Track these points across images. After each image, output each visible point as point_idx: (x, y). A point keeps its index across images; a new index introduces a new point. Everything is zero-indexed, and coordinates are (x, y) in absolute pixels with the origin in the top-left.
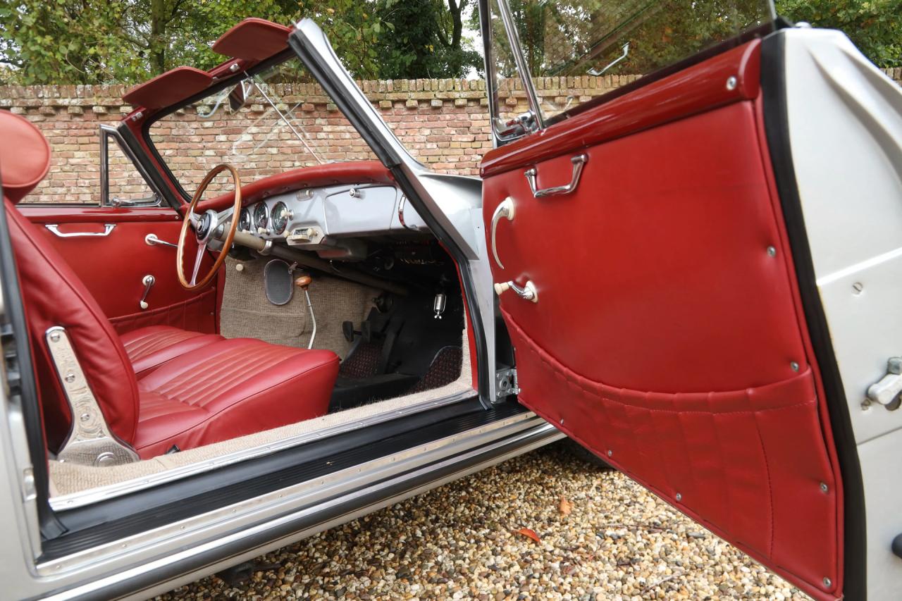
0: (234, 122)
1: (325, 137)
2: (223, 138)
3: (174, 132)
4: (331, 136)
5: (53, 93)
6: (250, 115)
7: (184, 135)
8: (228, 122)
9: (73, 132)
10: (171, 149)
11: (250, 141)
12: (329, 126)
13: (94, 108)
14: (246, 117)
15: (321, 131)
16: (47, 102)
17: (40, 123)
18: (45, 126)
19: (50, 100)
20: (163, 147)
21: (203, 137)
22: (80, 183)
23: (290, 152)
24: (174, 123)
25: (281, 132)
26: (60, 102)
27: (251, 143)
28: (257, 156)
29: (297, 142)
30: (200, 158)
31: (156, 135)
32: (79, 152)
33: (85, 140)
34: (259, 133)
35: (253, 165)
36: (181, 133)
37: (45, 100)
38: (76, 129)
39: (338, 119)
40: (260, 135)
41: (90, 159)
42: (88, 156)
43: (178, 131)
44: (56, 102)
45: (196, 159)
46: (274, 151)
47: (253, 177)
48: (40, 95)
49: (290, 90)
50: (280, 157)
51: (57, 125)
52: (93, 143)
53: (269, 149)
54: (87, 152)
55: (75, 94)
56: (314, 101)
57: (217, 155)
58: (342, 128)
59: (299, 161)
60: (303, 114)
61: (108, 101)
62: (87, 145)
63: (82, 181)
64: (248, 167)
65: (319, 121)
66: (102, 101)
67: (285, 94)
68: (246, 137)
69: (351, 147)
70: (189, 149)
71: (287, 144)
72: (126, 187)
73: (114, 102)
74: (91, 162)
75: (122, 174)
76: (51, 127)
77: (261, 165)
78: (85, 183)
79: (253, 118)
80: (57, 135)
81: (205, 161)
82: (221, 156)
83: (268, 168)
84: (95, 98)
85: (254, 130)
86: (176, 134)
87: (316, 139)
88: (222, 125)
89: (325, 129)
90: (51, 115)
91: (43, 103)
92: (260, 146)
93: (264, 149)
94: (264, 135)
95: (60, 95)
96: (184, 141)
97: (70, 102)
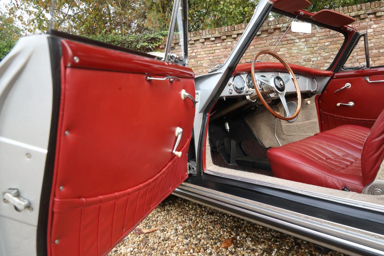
0: (364, 23)
5: (276, 23)
6: (373, 19)
8: (360, 24)
9: (280, 39)
10: (329, 42)
11: (372, 32)
14: (371, 20)
17: (266, 38)
18: (268, 38)
26: (278, 26)
28: (375, 40)
31: (322, 36)
32: (282, 49)
33: (286, 42)
34: (378, 27)
35: (372, 44)
37: (272, 26)
40: (378, 28)
41: (288, 51)
42: (286, 50)
44: (276, 26)
48: (270, 25)
51: (274, 37)
52: (289, 44)
54: (286, 48)
55: (285, 22)
62: (286, 45)
72: (303, 63)
74: (287, 53)
75: (302, 57)
76: (271, 39)
77: (377, 44)
79: (375, 20)
80: (274, 42)
83: (381, 46)
85: (375, 26)
86: (333, 34)
88: (357, 26)
90: (272, 33)
91: (270, 28)
92: (377, 34)
93: (380, 36)
94: (381, 28)
95: (278, 23)
96: (335, 37)
97: (282, 26)
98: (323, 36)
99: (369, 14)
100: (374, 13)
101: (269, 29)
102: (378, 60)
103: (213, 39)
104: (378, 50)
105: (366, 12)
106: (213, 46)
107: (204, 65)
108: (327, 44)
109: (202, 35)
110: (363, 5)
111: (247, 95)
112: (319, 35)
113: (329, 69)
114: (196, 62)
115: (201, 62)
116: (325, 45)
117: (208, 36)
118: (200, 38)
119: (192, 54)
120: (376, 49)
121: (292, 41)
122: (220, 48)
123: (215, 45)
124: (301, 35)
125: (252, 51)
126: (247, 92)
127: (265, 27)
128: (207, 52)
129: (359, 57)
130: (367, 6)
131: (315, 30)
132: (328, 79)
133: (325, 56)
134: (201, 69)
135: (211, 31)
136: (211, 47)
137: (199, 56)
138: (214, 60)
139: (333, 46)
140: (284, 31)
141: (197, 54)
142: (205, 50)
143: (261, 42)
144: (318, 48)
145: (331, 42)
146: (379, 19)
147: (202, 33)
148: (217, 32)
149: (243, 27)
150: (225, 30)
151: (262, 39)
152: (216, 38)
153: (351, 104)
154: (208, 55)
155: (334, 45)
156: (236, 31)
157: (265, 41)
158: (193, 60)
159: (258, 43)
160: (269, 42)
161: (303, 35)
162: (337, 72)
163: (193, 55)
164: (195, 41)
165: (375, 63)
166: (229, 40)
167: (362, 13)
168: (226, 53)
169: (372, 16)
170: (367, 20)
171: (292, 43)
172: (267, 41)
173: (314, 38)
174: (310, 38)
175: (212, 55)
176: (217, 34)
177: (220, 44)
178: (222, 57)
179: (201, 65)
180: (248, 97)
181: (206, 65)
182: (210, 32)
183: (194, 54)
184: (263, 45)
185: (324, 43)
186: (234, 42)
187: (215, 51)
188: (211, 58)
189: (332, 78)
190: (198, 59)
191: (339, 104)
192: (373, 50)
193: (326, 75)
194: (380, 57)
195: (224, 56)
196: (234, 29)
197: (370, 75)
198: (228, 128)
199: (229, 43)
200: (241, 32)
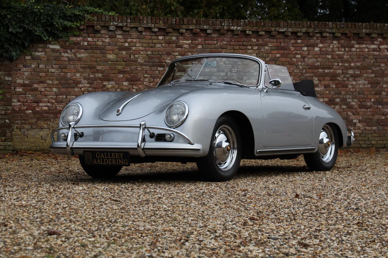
0: (312, 41)
1: (355, 50)
2: (305, 49)
3: (282, 45)
4: (358, 50)
5: (229, 23)
7: (287, 46)
8: (309, 40)
9: (232, 43)
10: (280, 54)
11: (318, 51)
12: (358, 45)
13: (247, 32)
14: (318, 39)
15: (354, 47)
16: (225, 28)
17: (217, 38)
18: (219, 39)
19: (227, 27)
20: (276, 53)
21: (296, 48)
22: (233, 70)
23: (337, 57)
24: (283, 40)
25: (334, 47)
26: (232, 28)
27: (319, 52)
28: (321, 59)
29: (341, 53)
30: (294, 59)
34: (323, 47)
35: (319, 63)
36: (286, 45)
37: (225, 27)
38: (234, 41)
39: (362, 41)
43: (284, 44)
44: (230, 28)
45: (291, 59)
46: (330, 57)
47: (318, 70)
48: (223, 24)
49: (343, 26)
50: (332, 60)
51: (225, 39)
52: (241, 49)
53: (327, 56)
55: (240, 24)
56: (354, 32)
57: (302, 58)
58: (364, 46)
59: (341, 62)
60: (345, 38)
61: (255, 29)
62: (238, 51)
63: (234, 69)
64: (316, 65)
65: (353, 42)
66: (252, 28)
67: (340, 28)
68: (317, 49)
69: (367, 56)
70: (289, 54)
71: (336, 53)
73: (257, 29)
76: (222, 40)
77: (322, 64)
78: (235, 71)
79: (321, 39)
80: (225, 44)
81: (295, 61)
82: (303, 58)
83: (325, 66)
84: (248, 27)
85: (321, 45)
86: (283, 46)
87: (351, 51)
88: (306, 42)
89: (356, 46)
90: (224, 34)
91: (223, 28)
92: (323, 54)
93: (325, 56)
94: (325, 48)
95: (232, 25)
96: (286, 50)
97: (236, 28)
98: (274, 47)
99: (316, 33)
100: (321, 33)
101: (221, 30)
102: (323, 80)
103: (156, 30)
104: (324, 70)
105: (315, 30)
106: (153, 37)
107: (139, 60)
108: (278, 55)
109: (143, 22)
110: (312, 23)
112: (271, 44)
114: (128, 56)
115: (136, 56)
116: (277, 56)
117: (150, 25)
118: (140, 26)
119: (123, 43)
120: (322, 69)
121: (245, 47)
122: (163, 42)
123: (155, 37)
124: (254, 42)
125: (199, 51)
127: (218, 27)
128: (144, 45)
129: (308, 75)
130: (315, 24)
131: (267, 39)
133: (276, 69)
134: (135, 65)
135: (154, 19)
136: (150, 39)
137: (134, 48)
138: (152, 56)
139: (283, 58)
140: (237, 35)
141: (131, 44)
142: (142, 41)
143: (210, 42)
144: (270, 59)
145: (282, 54)
146: (324, 39)
147: (143, 20)
148: (161, 22)
149: (194, 23)
150: (172, 22)
151: (212, 39)
152: (159, 29)
154: (146, 48)
155: (285, 59)
156: (185, 26)
157: (216, 42)
158: (124, 53)
159: (207, 43)
160: (220, 43)
161: (255, 42)
163: (125, 45)
164: (132, 28)
165: (321, 83)
166: (175, 34)
167: (311, 31)
169: (319, 35)
170: (315, 38)
171: (244, 49)
172: (218, 42)
173: (267, 48)
174: (262, 47)
175: (151, 49)
176: (161, 25)
177: (163, 37)
178: (164, 54)
179: (135, 60)
181: (142, 61)
182: (154, 21)
183: (127, 45)
184: (213, 46)
185: (275, 55)
186: (181, 38)
187: (156, 44)
188: (149, 53)
190: (132, 51)
192: (319, 69)
194: (325, 77)
195: (166, 53)
196: (184, 23)
199: (174, 38)
200: (191, 27)
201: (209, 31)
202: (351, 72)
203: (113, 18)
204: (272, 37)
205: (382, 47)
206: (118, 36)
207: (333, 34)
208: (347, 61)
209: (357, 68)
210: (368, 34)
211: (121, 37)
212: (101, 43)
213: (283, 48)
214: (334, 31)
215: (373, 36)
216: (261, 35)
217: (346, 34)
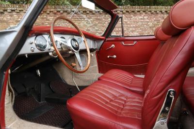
13: (81, 11)
21: (105, 19)
24: (99, 16)
30: (105, 24)
37: (69, 9)
39: (136, 15)
45: (103, 25)
51: (70, 16)
52: (79, 20)
56: (132, 10)
58: (137, 17)
67: (125, 9)
69: (138, 22)
70: (102, 22)
87: (131, 20)
98: (95, 19)
101: (67, 11)
108: (97, 23)
109: (25, 7)
111: (50, 52)
113: (103, 36)
126: (49, 50)
132: (103, 41)
153: (115, 56)
162: (107, 38)
164: (20, 11)
168: (43, 21)
173: (91, 19)
174: (89, 19)
180: (50, 54)
189: (105, 41)
191: (108, 57)
193: (102, 39)
196: (48, 8)
197: (124, 41)
198: (39, 74)
199: (45, 16)
200: (52, 10)
201: (61, 12)
202: (131, 29)
203: (9, 5)
204: (93, 14)
205: (145, 17)
206: (15, 15)
207: (122, 11)
208: (129, 24)
209: (134, 27)
210: (139, 11)
211: (16, 15)
212: (6, 19)
213: (99, 19)
214: (122, 10)
215: (141, 12)
216: (88, 13)
217: (128, 11)
